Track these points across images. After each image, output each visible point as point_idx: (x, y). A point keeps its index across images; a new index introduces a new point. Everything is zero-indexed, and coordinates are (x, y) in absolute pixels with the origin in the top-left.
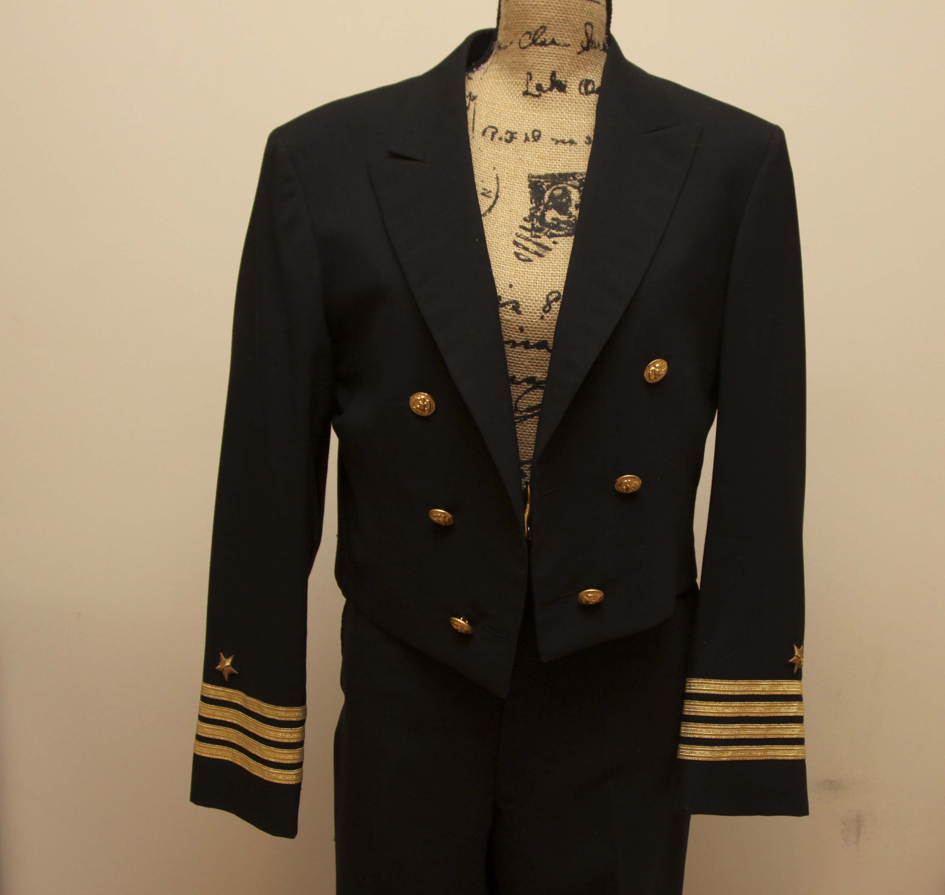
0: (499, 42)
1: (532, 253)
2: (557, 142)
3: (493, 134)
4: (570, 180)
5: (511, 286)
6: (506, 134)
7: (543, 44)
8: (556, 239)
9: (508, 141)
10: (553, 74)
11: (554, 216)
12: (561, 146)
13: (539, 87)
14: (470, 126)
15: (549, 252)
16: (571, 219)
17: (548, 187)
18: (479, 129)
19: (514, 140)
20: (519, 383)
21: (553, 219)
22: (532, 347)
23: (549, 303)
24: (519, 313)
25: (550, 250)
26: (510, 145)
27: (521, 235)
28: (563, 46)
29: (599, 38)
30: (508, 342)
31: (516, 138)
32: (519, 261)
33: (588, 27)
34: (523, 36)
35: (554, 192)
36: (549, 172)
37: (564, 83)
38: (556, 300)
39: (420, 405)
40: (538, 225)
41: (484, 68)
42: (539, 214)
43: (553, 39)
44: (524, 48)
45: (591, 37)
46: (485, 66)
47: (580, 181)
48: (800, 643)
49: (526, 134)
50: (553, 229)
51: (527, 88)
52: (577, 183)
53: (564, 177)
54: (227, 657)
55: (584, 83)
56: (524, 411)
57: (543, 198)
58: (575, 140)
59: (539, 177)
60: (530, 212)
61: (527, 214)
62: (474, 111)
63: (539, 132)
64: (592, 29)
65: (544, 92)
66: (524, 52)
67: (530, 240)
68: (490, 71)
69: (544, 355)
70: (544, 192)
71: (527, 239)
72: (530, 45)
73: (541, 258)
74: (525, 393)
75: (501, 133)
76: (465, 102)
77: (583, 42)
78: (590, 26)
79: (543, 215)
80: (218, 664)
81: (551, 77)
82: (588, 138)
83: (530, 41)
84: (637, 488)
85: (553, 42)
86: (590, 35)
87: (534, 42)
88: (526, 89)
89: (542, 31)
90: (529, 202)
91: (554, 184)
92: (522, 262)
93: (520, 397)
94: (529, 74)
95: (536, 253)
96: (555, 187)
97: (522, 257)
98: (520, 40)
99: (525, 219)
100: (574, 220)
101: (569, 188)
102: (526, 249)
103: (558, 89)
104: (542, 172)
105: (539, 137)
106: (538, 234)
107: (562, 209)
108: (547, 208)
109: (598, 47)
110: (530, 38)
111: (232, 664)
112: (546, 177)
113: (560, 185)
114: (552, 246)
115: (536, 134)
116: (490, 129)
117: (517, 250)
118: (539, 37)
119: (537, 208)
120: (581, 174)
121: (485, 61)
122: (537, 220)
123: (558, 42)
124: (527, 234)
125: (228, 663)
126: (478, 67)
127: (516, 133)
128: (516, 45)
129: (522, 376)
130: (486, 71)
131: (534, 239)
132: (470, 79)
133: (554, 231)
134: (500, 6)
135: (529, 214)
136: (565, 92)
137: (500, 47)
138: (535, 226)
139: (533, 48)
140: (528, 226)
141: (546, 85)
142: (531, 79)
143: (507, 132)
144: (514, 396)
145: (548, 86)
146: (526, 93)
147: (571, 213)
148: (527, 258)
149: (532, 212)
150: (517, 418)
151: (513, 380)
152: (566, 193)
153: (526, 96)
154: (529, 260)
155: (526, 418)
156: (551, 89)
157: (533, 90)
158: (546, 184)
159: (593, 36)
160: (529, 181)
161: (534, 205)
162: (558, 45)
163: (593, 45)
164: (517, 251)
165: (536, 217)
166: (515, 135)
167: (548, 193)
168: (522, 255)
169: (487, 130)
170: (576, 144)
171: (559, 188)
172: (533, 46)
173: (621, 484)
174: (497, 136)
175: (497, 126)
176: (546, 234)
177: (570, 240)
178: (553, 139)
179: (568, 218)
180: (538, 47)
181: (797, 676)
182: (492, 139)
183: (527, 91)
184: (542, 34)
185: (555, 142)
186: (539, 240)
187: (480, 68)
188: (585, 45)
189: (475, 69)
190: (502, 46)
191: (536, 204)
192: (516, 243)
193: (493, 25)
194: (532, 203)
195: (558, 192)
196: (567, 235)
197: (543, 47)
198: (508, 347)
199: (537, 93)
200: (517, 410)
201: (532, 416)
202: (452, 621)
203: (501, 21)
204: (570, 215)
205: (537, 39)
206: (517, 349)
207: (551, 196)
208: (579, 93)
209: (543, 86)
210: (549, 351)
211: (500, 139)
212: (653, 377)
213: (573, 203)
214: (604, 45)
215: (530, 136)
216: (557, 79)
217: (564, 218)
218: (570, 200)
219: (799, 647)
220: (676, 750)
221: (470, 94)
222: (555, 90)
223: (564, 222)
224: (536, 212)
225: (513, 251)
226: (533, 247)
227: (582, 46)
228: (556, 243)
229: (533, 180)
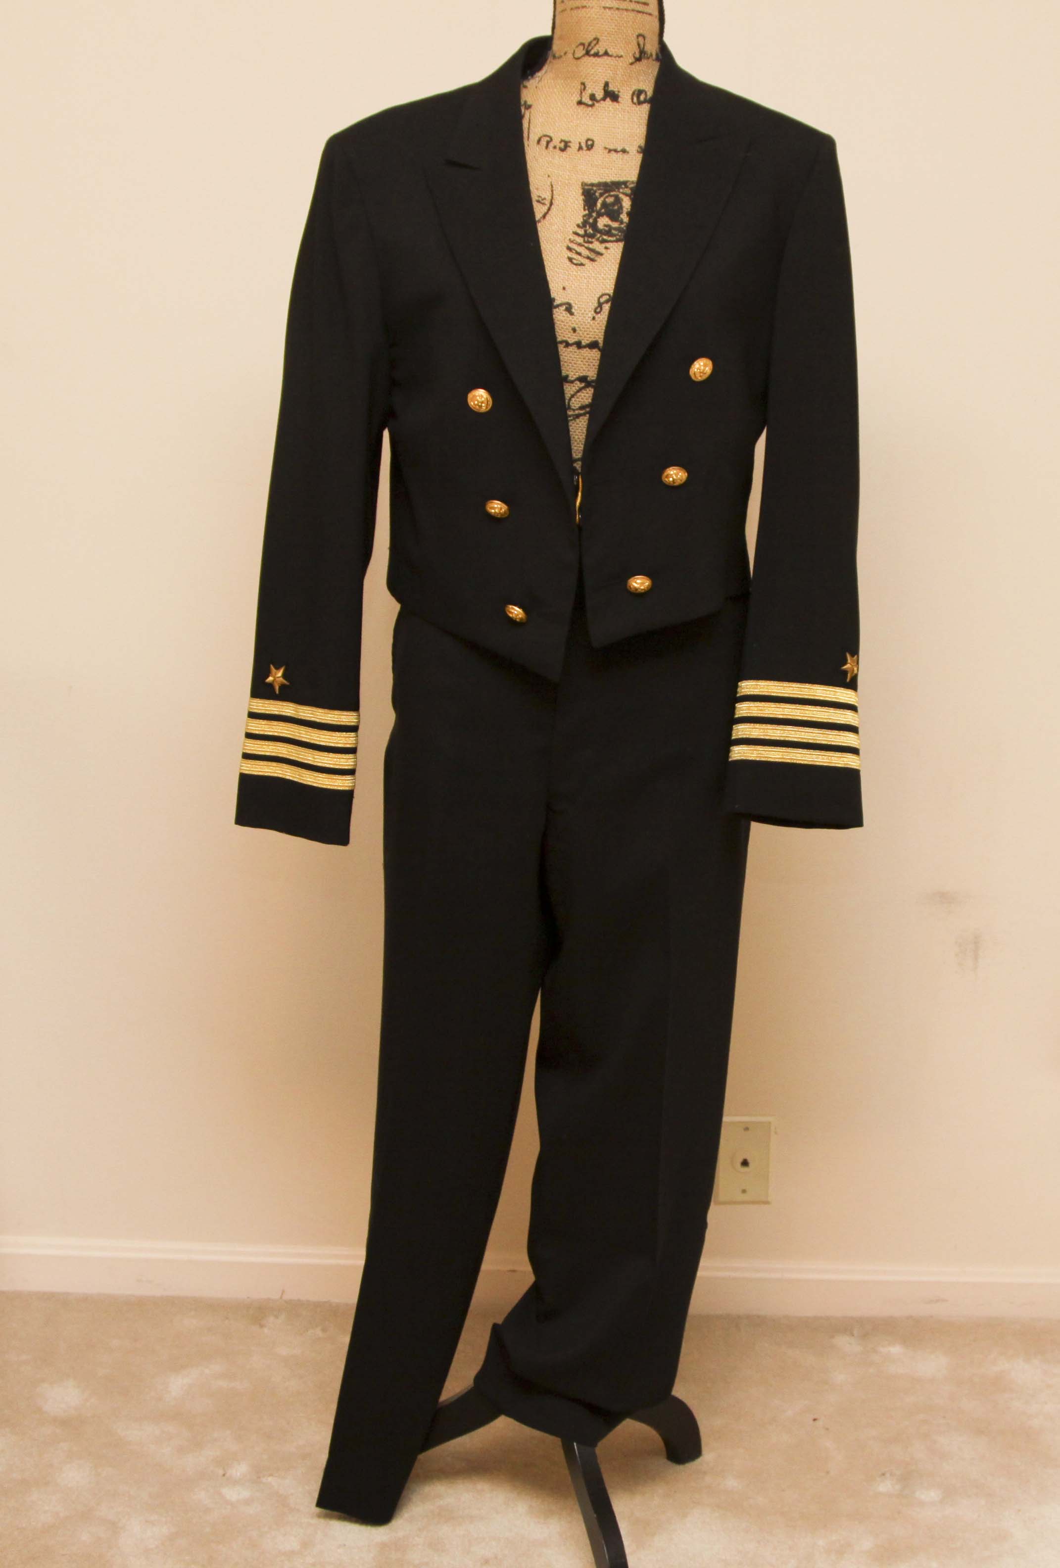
0: (554, 52)
1: (584, 257)
2: (610, 151)
3: (548, 143)
4: (622, 188)
5: (564, 288)
6: (560, 142)
7: (596, 55)
8: (608, 245)
9: (562, 150)
10: (607, 84)
11: (606, 223)
12: (613, 154)
13: (593, 97)
14: (525, 135)
15: (601, 257)
16: (622, 226)
17: (601, 195)
18: (534, 137)
19: (568, 149)
20: (572, 382)
21: (605, 226)
22: (585, 347)
23: (600, 305)
24: (572, 314)
25: (602, 254)
26: (564, 154)
27: (574, 240)
28: (615, 57)
29: (652, 47)
30: (561, 342)
31: (570, 147)
32: (572, 265)
33: (641, 39)
34: (577, 47)
35: (607, 200)
36: (601, 180)
37: (616, 93)
38: (607, 302)
39: (478, 401)
40: (590, 231)
41: (539, 77)
42: (591, 221)
43: (606, 51)
44: (578, 59)
45: (644, 48)
46: (539, 74)
47: (631, 189)
48: (855, 651)
49: (580, 143)
50: (605, 235)
51: (581, 98)
52: (628, 191)
53: (617, 185)
54: (277, 668)
55: (636, 93)
56: (577, 409)
57: (595, 204)
58: (628, 149)
59: (592, 185)
60: (583, 219)
61: (580, 221)
62: (530, 120)
63: (593, 141)
64: (644, 40)
65: (598, 101)
66: (579, 62)
67: (583, 246)
68: (544, 80)
69: (595, 354)
70: (596, 200)
71: (580, 245)
72: (584, 56)
73: (593, 263)
74: (578, 391)
75: (556, 142)
76: (520, 111)
77: (635, 53)
78: (642, 37)
79: (595, 221)
80: (268, 677)
81: (605, 87)
82: (640, 147)
83: (584, 52)
84: (683, 481)
85: (606, 53)
86: (642, 46)
87: (588, 53)
88: (580, 98)
89: (595, 42)
90: (582, 209)
91: (606, 191)
92: (575, 266)
93: (573, 396)
94: (583, 84)
95: (588, 258)
96: (607, 195)
97: (575, 262)
98: (574, 52)
99: (578, 226)
100: (625, 226)
101: (621, 196)
102: (579, 254)
103: (611, 99)
104: (595, 180)
105: (592, 146)
106: (590, 240)
107: (614, 215)
108: (600, 215)
109: (651, 58)
110: (584, 49)
111: (284, 676)
112: (599, 185)
113: (612, 193)
115: (590, 143)
116: (544, 138)
117: (570, 254)
118: (592, 48)
119: (590, 215)
120: (633, 182)
121: (540, 68)
122: (590, 227)
123: (610, 53)
124: (580, 240)
125: (280, 673)
126: (532, 74)
127: (570, 142)
128: (570, 56)
129: (575, 375)
130: (541, 79)
131: (586, 245)
132: (526, 87)
133: (605, 237)
134: (554, 16)
135: (582, 220)
136: (617, 102)
137: (554, 57)
138: (588, 232)
139: (587, 59)
140: (581, 232)
141: (600, 94)
142: (584, 89)
143: (562, 141)
144: (567, 396)
145: (601, 96)
146: (580, 103)
147: (622, 219)
148: (580, 263)
149: (585, 218)
150: (570, 416)
151: (566, 379)
152: (618, 200)
153: (580, 106)
154: (582, 265)
155: (578, 416)
156: (604, 99)
157: (586, 99)
158: (600, 191)
159: (646, 47)
160: (582, 189)
161: (587, 212)
162: (611, 56)
163: (646, 56)
164: (570, 256)
165: (590, 224)
166: (569, 144)
167: (600, 201)
168: (575, 259)
169: (542, 139)
170: (628, 152)
171: (611, 196)
172: (587, 57)
173: (667, 476)
174: (551, 145)
175: (552, 135)
176: (598, 240)
177: (621, 245)
178: (606, 148)
179: (619, 225)
180: (592, 58)
181: (852, 685)
182: (547, 147)
183: (581, 100)
184: (595, 45)
185: (607, 150)
186: (591, 246)
187: (535, 76)
188: (637, 55)
189: (530, 77)
190: (557, 55)
191: (589, 211)
192: (569, 249)
193: (548, 33)
194: (585, 210)
195: (610, 200)
196: (617, 241)
197: (596, 58)
198: (561, 347)
199: (590, 103)
200: (569, 408)
201: (584, 414)
202: (507, 609)
203: (555, 31)
204: (622, 222)
205: (590, 50)
206: (571, 349)
207: (604, 205)
208: (631, 103)
209: (597, 96)
210: (599, 350)
211: (555, 147)
212: (698, 375)
213: (625, 211)
214: (657, 55)
215: (584, 145)
216: (610, 89)
217: (615, 225)
218: (621, 207)
219: (852, 655)
220: (728, 751)
221: (525, 102)
222: (608, 99)
223: (615, 229)
224: (589, 219)
225: (566, 256)
226: (585, 252)
227: (634, 57)
228: (606, 248)
229: (586, 187)
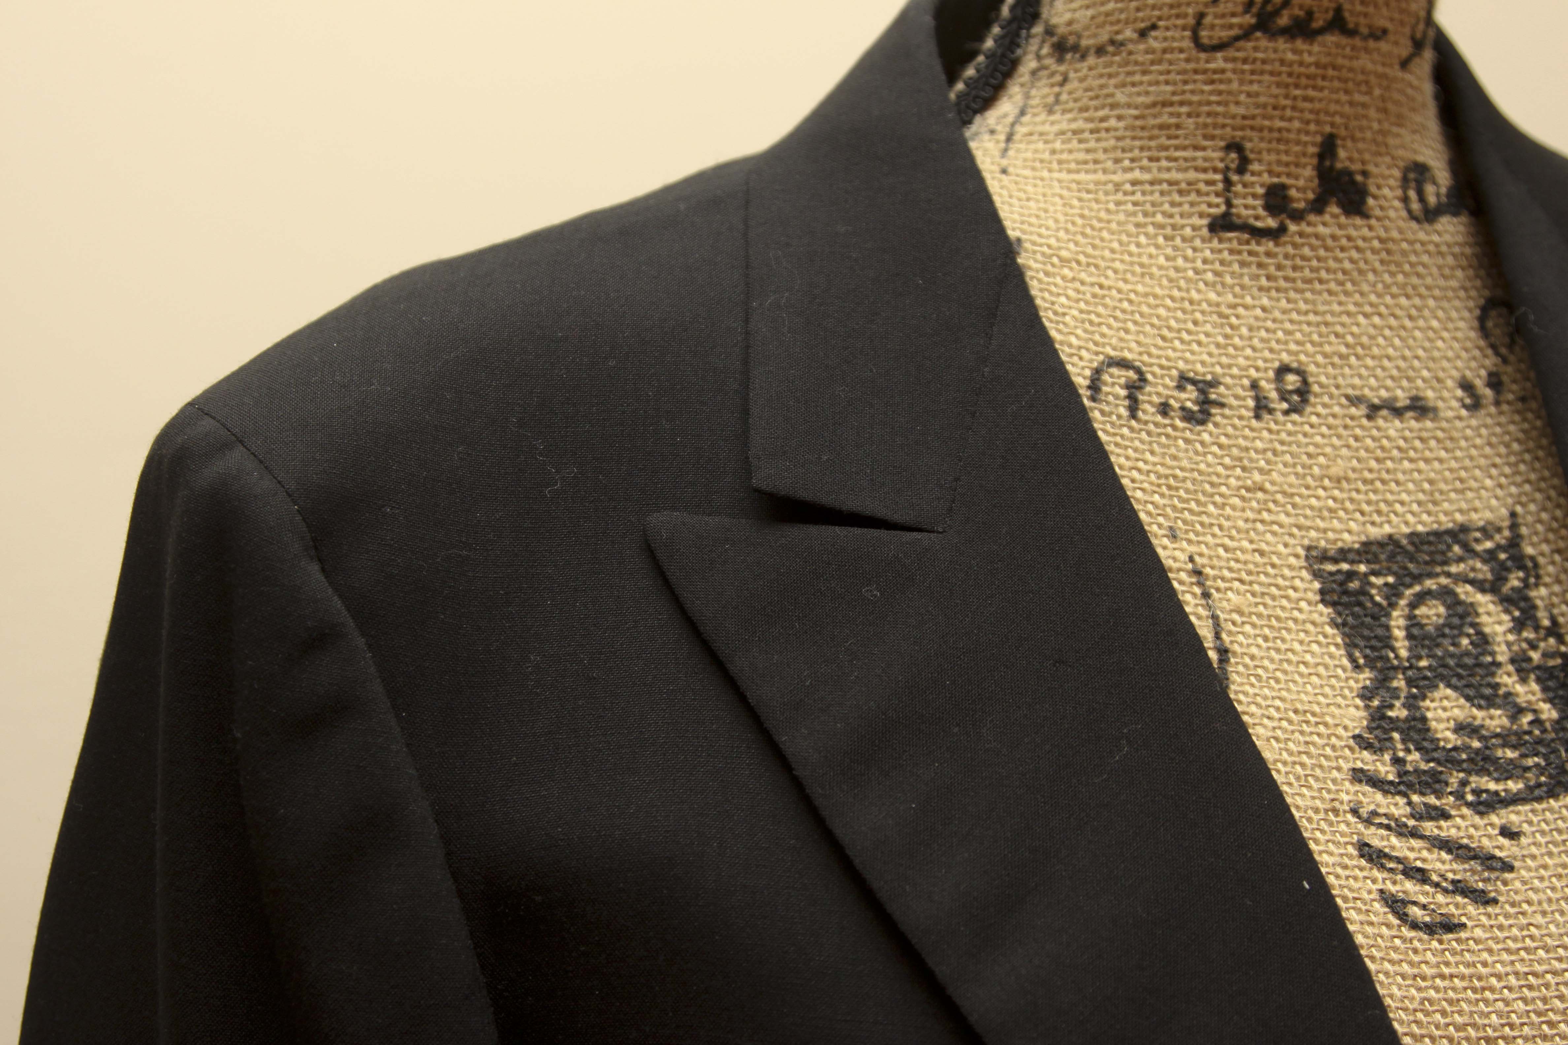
2: (1373, 411)
3: (1134, 390)
6: (1180, 388)
7: (1299, 28)
9: (1195, 418)
10: (1328, 147)
11: (1459, 716)
12: (1383, 423)
13: (1276, 200)
17: (1393, 593)
19: (1217, 411)
21: (1460, 728)
28: (1365, 38)
31: (1223, 404)
35: (1419, 612)
36: (1375, 532)
37: (1359, 178)
40: (1415, 760)
42: (1400, 713)
43: (1339, 10)
44: (1217, 47)
47: (1489, 558)
49: (1254, 386)
50: (1480, 773)
51: (1229, 204)
52: (1483, 570)
53: (1431, 547)
55: (1412, 176)
57: (1386, 641)
58: (1429, 396)
59: (1343, 554)
60: (1368, 708)
61: (1358, 716)
63: (1305, 374)
65: (1298, 216)
66: (1218, 61)
67: (1414, 834)
70: (1380, 614)
71: (1404, 831)
72: (1247, 34)
75: (1163, 385)
81: (1321, 156)
82: (1474, 387)
83: (1247, 19)
85: (1337, 22)
87: (1262, 23)
88: (1223, 208)
91: (1406, 578)
94: (1235, 148)
95: (1460, 888)
96: (1415, 591)
97: (1415, 912)
98: (1201, 16)
100: (1536, 724)
101: (1464, 591)
102: (1421, 875)
103: (1340, 204)
104: (1353, 535)
105: (1304, 392)
106: (1433, 801)
108: (1421, 683)
110: (1248, 7)
112: (1372, 553)
113: (1430, 584)
114: (1505, 849)
115: (1292, 381)
116: (1114, 371)
119: (1382, 682)
120: (1486, 532)
122: (1405, 742)
123: (1351, 21)
124: (1397, 807)
127: (1214, 384)
128: (1173, 39)
131: (1429, 827)
135: (1365, 714)
136: (1366, 216)
137: (1066, 50)
139: (1259, 47)
141: (1303, 188)
142: (1243, 167)
143: (1183, 381)
145: (1311, 196)
146: (1223, 224)
148: (1440, 919)
149: (1373, 704)
152: (1460, 613)
153: (1225, 234)
154: (1450, 926)
156: (1318, 206)
157: (1251, 209)
158: (1378, 581)
160: (1317, 575)
162: (1351, 33)
164: (1390, 888)
165: (1396, 725)
166: (1214, 393)
167: (1397, 622)
169: (1106, 377)
170: (1437, 411)
171: (1430, 594)
172: (1262, 41)
174: (1150, 398)
175: (1139, 359)
178: (1354, 401)
179: (1511, 719)
180: (1281, 44)
182: (1133, 409)
183: (1226, 215)
185: (1362, 410)
186: (1447, 830)
188: (1420, 32)
191: (1373, 668)
192: (1370, 854)
194: (1357, 667)
197: (1299, 42)
199: (1271, 223)
205: (1278, 12)
207: (1415, 632)
208: (1405, 215)
209: (1292, 192)
211: (1164, 409)
215: (1268, 391)
216: (1339, 165)
217: (1496, 719)
218: (1483, 641)
222: (1333, 207)
223: (1506, 738)
226: (1440, 864)
227: (1413, 37)
228: (1508, 833)
229: (1330, 567)
